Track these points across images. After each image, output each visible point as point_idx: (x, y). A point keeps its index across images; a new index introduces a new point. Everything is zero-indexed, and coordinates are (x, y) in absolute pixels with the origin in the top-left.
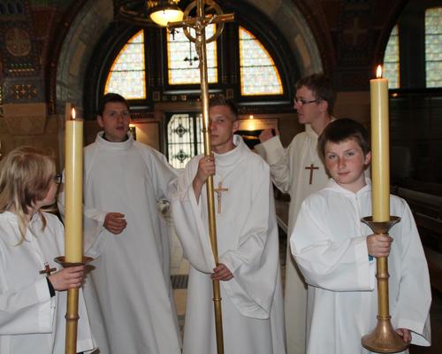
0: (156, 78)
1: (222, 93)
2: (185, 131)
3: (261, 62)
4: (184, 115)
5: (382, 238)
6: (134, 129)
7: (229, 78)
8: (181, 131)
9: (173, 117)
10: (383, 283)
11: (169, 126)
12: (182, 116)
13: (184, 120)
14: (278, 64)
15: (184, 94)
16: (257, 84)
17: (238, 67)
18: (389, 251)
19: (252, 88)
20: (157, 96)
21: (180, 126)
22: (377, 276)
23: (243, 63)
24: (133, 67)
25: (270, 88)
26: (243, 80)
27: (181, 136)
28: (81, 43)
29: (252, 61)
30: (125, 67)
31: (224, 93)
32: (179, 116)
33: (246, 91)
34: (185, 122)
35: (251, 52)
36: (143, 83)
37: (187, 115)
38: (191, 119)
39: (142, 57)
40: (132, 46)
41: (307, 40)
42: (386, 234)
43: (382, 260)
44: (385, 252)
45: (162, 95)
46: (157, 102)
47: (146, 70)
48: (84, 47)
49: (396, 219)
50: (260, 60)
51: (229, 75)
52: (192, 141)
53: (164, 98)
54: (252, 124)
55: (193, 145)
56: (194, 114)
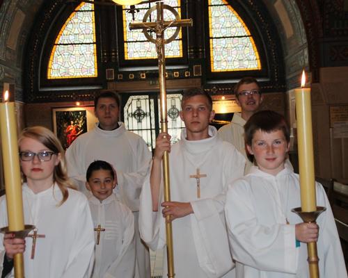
0: (109, 52)
1: (187, 70)
2: (145, 115)
3: (234, 32)
4: (144, 97)
5: (311, 225)
6: (84, 112)
7: (196, 52)
8: (139, 115)
9: (130, 99)
10: (314, 266)
11: (125, 109)
12: (140, 97)
13: (143, 102)
14: (255, 34)
15: (142, 72)
16: (229, 58)
17: (208, 38)
18: (317, 237)
19: (224, 64)
20: (111, 74)
21: (139, 109)
22: (309, 259)
23: (213, 33)
24: (82, 39)
25: (246, 63)
26: (213, 53)
27: (140, 121)
28: (19, 11)
29: (223, 31)
30: (72, 39)
31: (190, 70)
32: (137, 97)
33: (216, 67)
34: (144, 104)
35: (222, 20)
36: (94, 58)
37: (147, 97)
38: (152, 101)
39: (92, 27)
40: (80, 14)
41: (289, 6)
42: (314, 222)
43: (312, 245)
44: (314, 238)
45: (117, 73)
46: (111, 81)
47: (98, 43)
48: (23, 16)
49: (322, 209)
50: (233, 30)
51: (196, 48)
52: (153, 127)
53: (120, 77)
54: (223, 106)
55: (154, 131)
56: (154, 95)
